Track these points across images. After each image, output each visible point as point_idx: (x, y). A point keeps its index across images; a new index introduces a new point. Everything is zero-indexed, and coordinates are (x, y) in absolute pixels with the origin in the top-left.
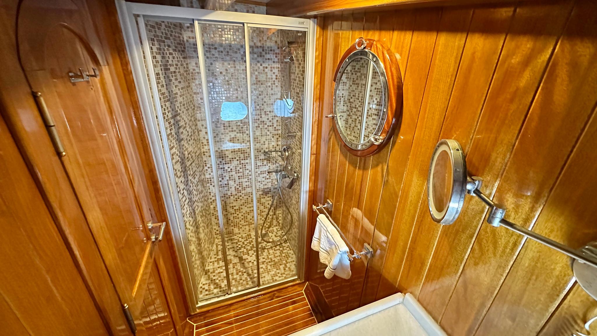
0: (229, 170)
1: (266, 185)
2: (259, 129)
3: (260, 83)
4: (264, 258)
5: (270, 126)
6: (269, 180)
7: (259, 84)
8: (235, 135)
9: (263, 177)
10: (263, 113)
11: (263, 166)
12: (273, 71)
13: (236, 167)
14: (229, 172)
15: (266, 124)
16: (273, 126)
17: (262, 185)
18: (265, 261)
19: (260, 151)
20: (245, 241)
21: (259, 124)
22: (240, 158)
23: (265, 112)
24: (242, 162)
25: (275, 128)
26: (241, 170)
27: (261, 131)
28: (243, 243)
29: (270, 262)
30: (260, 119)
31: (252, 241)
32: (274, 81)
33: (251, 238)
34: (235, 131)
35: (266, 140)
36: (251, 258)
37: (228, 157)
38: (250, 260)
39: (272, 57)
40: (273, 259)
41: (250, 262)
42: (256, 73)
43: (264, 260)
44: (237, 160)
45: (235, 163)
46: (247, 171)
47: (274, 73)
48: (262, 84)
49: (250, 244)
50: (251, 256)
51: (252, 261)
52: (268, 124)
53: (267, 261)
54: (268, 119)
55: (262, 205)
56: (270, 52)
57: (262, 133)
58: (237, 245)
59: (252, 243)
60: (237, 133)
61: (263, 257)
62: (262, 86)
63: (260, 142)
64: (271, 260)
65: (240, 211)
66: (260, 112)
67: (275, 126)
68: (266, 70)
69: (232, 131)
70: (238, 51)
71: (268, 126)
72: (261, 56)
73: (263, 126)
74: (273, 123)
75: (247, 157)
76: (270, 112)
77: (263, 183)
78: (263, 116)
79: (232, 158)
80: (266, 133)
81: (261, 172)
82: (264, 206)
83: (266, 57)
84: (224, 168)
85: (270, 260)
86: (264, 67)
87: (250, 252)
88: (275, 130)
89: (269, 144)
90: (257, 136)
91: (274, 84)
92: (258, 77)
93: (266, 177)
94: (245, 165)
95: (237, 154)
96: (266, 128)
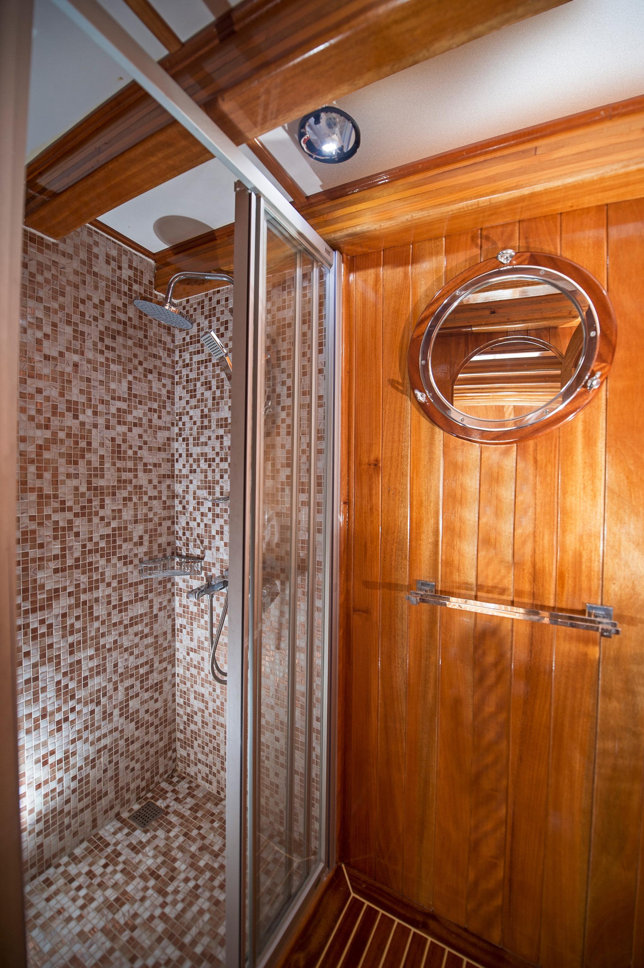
0: (43, 629)
1: (142, 654)
2: (130, 505)
3: (137, 400)
4: (187, 880)
5: (155, 498)
6: (150, 640)
7: (135, 402)
8: (70, 522)
9: (136, 634)
10: (140, 467)
11: (136, 601)
12: (164, 381)
13: (64, 615)
14: (43, 635)
15: (146, 493)
16: (160, 498)
17: (132, 658)
18: (197, 887)
19: (131, 562)
20: (91, 865)
21: (130, 493)
22: (77, 586)
23: (145, 465)
24: (83, 597)
25: (165, 502)
26: (78, 625)
27: (136, 509)
28: (91, 874)
29: (212, 879)
30: (134, 481)
31: (114, 851)
32: (164, 402)
33: (108, 845)
34: (70, 509)
35: (146, 532)
36: (147, 903)
37: (42, 587)
38: (146, 915)
39: (161, 354)
40: (216, 865)
41: (152, 918)
42: (130, 377)
43: (191, 884)
44: (70, 594)
45: (64, 602)
46: (96, 624)
47: (164, 386)
48: (140, 403)
49: (116, 864)
50: (143, 899)
51: (158, 912)
52: (150, 494)
53: (200, 882)
54: (150, 482)
55: (132, 721)
56: (158, 344)
57: (136, 515)
58: (72, 893)
59: (121, 859)
60: (76, 515)
61: (182, 876)
62: (139, 406)
63: (131, 539)
64: (212, 869)
65: (67, 763)
66: (135, 465)
67: (164, 498)
68: (150, 377)
69: (63, 510)
70: (93, 323)
71: (150, 498)
72: (141, 346)
73: (140, 499)
74: (160, 492)
75: (97, 581)
76: (155, 465)
77: (136, 652)
78: (140, 474)
79: (57, 590)
80: (146, 515)
81: (131, 619)
82: (137, 723)
83: (149, 350)
84: (27, 626)
85: (208, 875)
86: (145, 369)
87: (129, 888)
88: (164, 508)
89: (151, 542)
90: (126, 521)
91: (164, 407)
92: (134, 386)
93: (142, 632)
94: (91, 608)
95: (71, 575)
96: (146, 504)
